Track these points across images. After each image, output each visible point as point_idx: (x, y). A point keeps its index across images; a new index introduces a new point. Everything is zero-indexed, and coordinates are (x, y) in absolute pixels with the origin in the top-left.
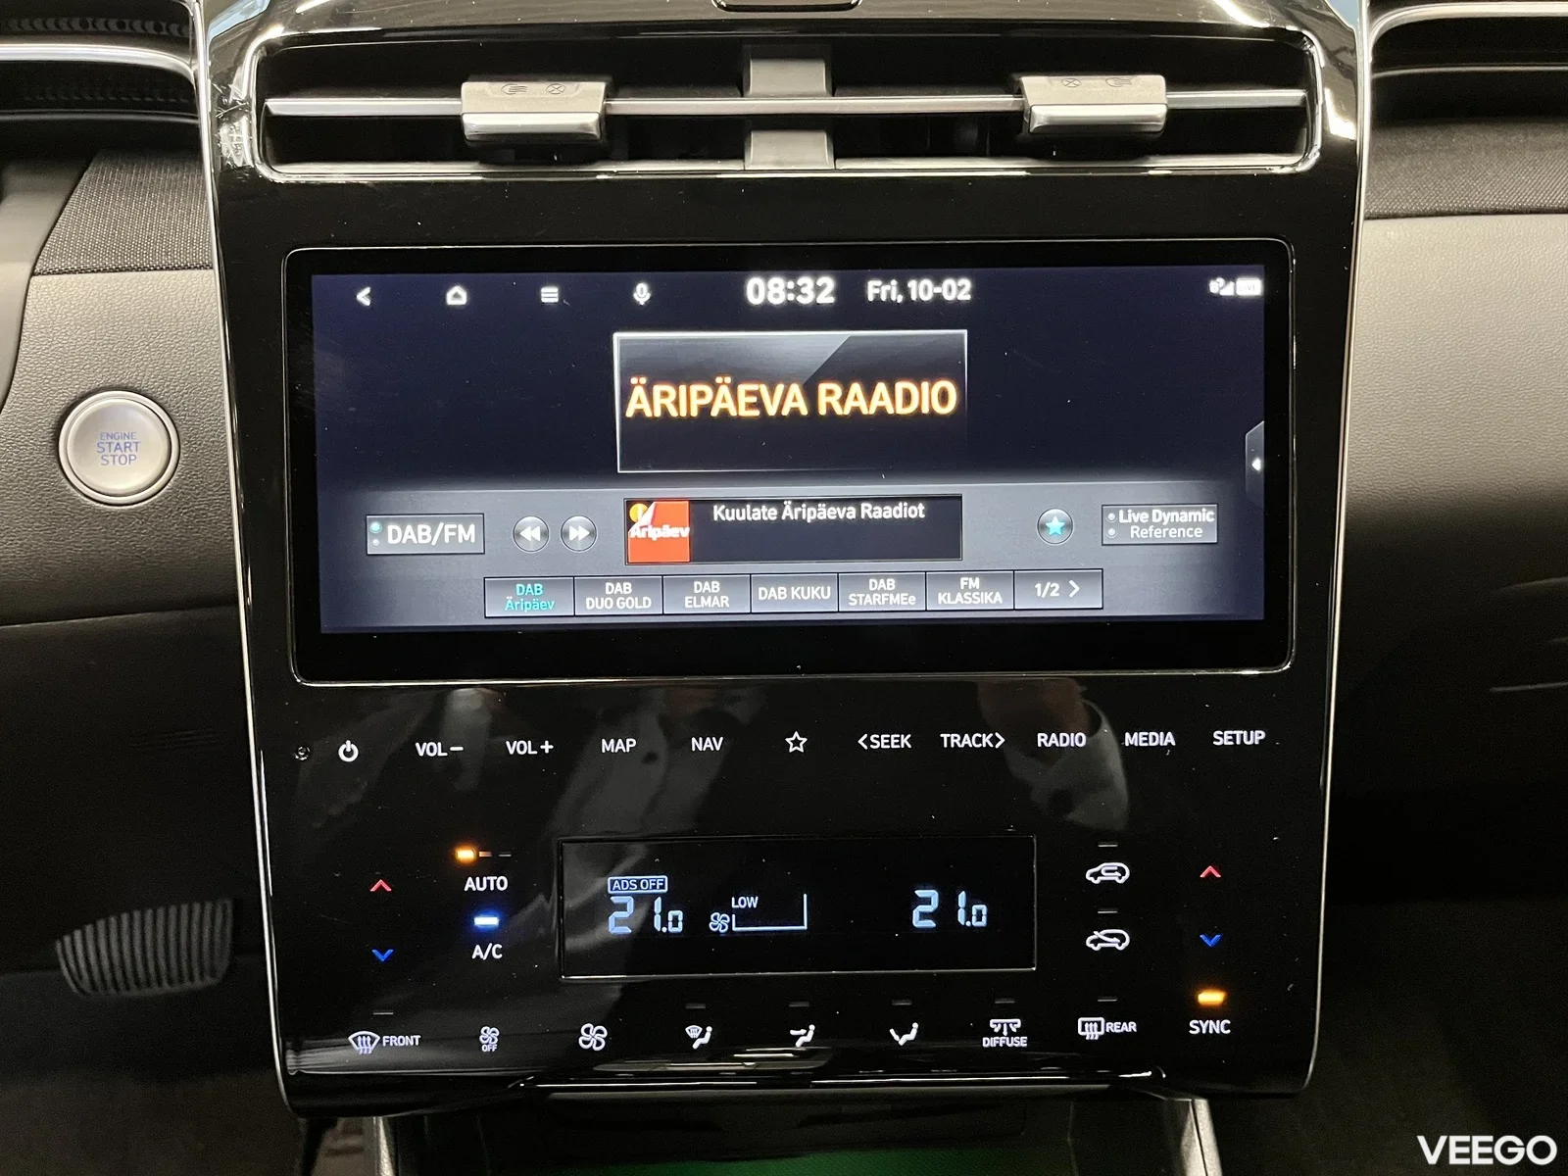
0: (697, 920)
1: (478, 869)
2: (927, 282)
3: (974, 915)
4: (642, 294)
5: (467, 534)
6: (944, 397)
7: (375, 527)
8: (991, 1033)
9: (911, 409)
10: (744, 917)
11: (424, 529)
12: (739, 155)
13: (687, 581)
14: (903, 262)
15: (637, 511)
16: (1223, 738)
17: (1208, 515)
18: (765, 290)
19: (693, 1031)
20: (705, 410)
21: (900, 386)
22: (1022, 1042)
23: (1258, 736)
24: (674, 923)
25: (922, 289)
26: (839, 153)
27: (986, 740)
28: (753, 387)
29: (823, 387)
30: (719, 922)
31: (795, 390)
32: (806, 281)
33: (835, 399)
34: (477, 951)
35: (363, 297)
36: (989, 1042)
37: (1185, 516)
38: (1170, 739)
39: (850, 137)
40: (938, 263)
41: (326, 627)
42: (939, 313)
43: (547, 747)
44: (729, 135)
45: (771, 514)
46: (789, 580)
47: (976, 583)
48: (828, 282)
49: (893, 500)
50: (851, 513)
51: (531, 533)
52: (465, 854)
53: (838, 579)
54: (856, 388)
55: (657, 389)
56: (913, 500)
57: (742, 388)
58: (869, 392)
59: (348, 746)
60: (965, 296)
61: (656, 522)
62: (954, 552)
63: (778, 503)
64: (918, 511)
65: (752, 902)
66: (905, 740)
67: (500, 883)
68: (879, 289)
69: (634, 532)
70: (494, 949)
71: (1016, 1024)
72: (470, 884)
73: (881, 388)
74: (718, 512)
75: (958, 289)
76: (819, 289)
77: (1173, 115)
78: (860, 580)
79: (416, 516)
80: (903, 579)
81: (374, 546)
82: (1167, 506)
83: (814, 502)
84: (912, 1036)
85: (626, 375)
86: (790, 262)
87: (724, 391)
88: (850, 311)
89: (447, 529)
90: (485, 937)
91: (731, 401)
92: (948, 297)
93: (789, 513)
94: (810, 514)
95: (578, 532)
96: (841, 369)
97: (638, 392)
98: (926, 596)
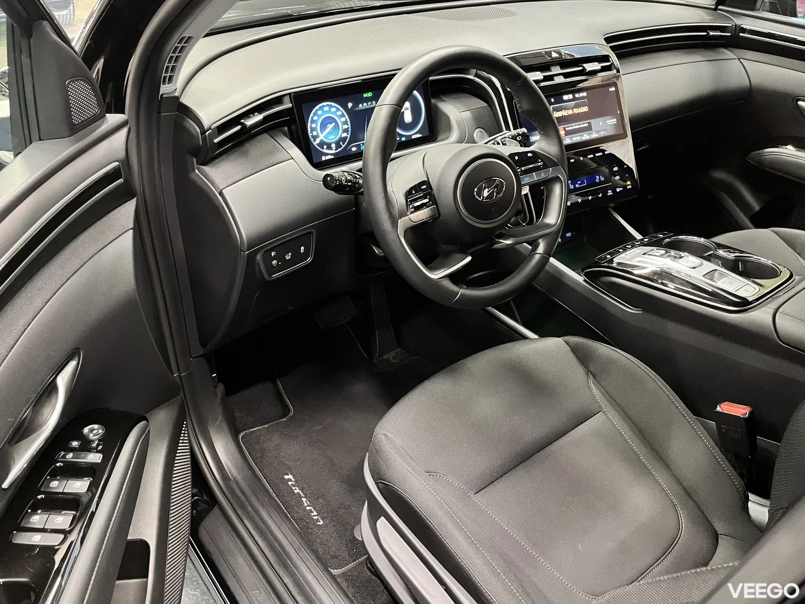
0: (575, 186)
3: (603, 178)
4: (553, 100)
6: (586, 109)
7: (531, 138)
9: (583, 111)
10: (580, 184)
12: (554, 80)
14: (578, 91)
17: (615, 120)
18: (565, 97)
19: (579, 200)
20: (563, 115)
21: (582, 108)
22: (612, 193)
24: (572, 187)
25: (581, 95)
26: (565, 78)
29: (574, 110)
31: (571, 110)
33: (576, 111)
36: (608, 194)
37: (613, 120)
39: (566, 75)
40: (582, 91)
42: (584, 98)
44: (552, 78)
45: (572, 128)
46: (575, 137)
47: (594, 133)
49: (584, 124)
50: (580, 126)
53: (580, 136)
54: (577, 109)
55: (557, 113)
56: (586, 123)
57: (566, 111)
60: (586, 95)
62: (592, 130)
64: (587, 125)
65: (580, 182)
66: (592, 156)
68: (576, 95)
71: (611, 191)
73: (580, 109)
74: (567, 129)
76: (570, 96)
77: (599, 67)
78: (583, 135)
80: (588, 134)
81: (531, 141)
82: (612, 119)
84: (601, 195)
85: (553, 111)
86: (566, 93)
87: (564, 112)
88: (574, 99)
92: (584, 95)
93: (574, 127)
94: (576, 127)
96: (575, 107)
97: (555, 114)
98: (590, 136)
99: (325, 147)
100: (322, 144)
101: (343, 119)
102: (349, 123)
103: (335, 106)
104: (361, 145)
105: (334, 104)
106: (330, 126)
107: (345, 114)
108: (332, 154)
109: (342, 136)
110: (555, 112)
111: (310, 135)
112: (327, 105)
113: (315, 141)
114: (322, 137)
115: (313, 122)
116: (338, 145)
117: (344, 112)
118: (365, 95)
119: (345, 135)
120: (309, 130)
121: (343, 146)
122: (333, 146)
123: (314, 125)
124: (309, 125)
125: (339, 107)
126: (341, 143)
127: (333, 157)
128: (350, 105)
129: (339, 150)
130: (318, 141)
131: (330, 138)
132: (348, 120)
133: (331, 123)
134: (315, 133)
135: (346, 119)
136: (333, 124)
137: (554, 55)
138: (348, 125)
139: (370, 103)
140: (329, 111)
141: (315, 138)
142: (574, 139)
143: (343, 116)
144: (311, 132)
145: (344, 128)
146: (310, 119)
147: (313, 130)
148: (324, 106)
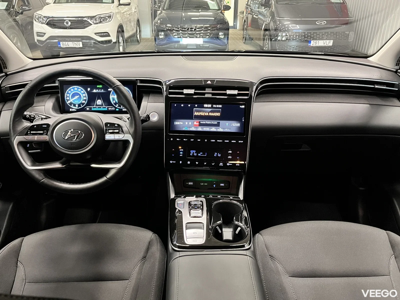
0: (197, 154)
1: (181, 149)
2: (218, 105)
3: (219, 155)
4: (196, 106)
5: (182, 123)
6: (219, 114)
7: (175, 122)
8: (220, 164)
9: (216, 115)
10: (201, 154)
11: (179, 123)
12: (205, 95)
13: (198, 128)
14: (216, 104)
15: (195, 122)
16: (239, 142)
17: (239, 124)
18: (206, 106)
19: (197, 163)
20: (200, 114)
21: (216, 113)
22: (222, 165)
23: (242, 142)
24: (195, 154)
25: (218, 106)
26: (212, 96)
27: (221, 141)
28: (204, 113)
29: (210, 113)
30: (199, 155)
31: (207, 113)
32: (209, 105)
33: (211, 114)
34: (180, 155)
35: (175, 105)
36: (220, 165)
37: (237, 124)
38: (235, 141)
39: (213, 94)
40: (219, 104)
41: (171, 130)
42: (219, 108)
43: (187, 140)
44: (204, 94)
45: (205, 123)
46: (206, 128)
47: (221, 129)
48: (221, 106)
49: (215, 122)
50: (211, 123)
51: (187, 123)
52: (180, 148)
53: (210, 128)
54: (212, 113)
55: (197, 113)
56: (216, 122)
57: (203, 113)
58: (213, 114)
59: (172, 139)
60: (221, 107)
61: (196, 123)
62: (219, 126)
63: (206, 122)
64: (217, 123)
65: (202, 153)
66: (214, 141)
67: (182, 150)
68: (214, 106)
69: (194, 124)
70: (182, 155)
71: (222, 163)
72: (180, 150)
73: (214, 113)
74: (201, 122)
75: (220, 106)
76: (210, 106)
77: (238, 93)
78: (212, 128)
79: (177, 122)
80: (215, 128)
81: (175, 124)
82: (236, 123)
83: (208, 122)
84: (214, 164)
86: (208, 104)
87: (202, 113)
88: (212, 107)
89: (180, 123)
90: (181, 154)
91: (202, 114)
92: (220, 107)
93: (206, 123)
94: (208, 123)
95: (190, 123)
96: (211, 112)
97: (195, 113)
98: (217, 130)
99: (72, 105)
100: (71, 104)
101: (84, 95)
102: (87, 97)
103: (80, 89)
104: (92, 108)
105: (80, 88)
106: (77, 97)
107: (86, 93)
108: (75, 109)
109: (82, 102)
110: (196, 112)
111: (66, 99)
112: (76, 88)
113: (67, 101)
114: (71, 100)
115: (68, 93)
116: (79, 105)
117: (85, 91)
118: (98, 86)
119: (84, 102)
120: (65, 96)
121: (82, 107)
122: (77, 105)
123: (68, 95)
124: (66, 94)
125: (83, 89)
126: (81, 105)
127: (76, 110)
128: (89, 89)
129: (80, 108)
130: (69, 102)
131: (76, 102)
132: (87, 96)
133: (77, 96)
134: (68, 98)
135: (86, 95)
136: (78, 96)
137: (209, 82)
138: (86, 98)
139: (100, 90)
140: (77, 90)
141: (68, 100)
142: (204, 129)
143: (84, 93)
144: (66, 98)
145: (84, 99)
146: (67, 92)
147: (67, 97)
148: (75, 88)
